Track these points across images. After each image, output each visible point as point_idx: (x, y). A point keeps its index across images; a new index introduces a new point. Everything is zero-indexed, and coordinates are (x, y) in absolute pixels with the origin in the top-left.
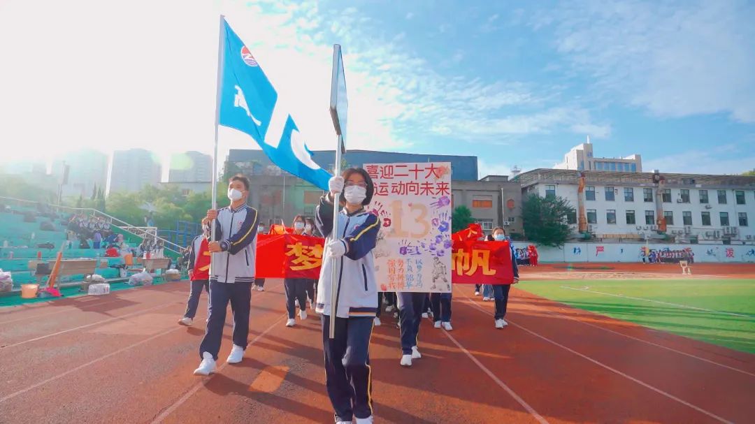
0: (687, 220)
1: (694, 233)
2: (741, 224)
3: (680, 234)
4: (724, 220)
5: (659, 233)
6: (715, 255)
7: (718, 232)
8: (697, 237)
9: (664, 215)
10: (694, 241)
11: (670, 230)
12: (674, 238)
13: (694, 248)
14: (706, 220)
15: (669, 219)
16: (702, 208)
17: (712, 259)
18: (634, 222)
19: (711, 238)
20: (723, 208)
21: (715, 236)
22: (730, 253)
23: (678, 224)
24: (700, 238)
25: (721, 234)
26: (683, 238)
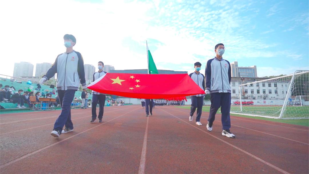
0: (252, 92)
1: (254, 96)
2: (269, 93)
3: (250, 96)
4: (264, 92)
5: (243, 96)
6: (260, 103)
7: (262, 96)
8: (255, 97)
9: (245, 90)
10: (254, 99)
11: (246, 95)
12: (248, 98)
13: (254, 101)
14: (258, 92)
15: (246, 92)
16: (257, 88)
17: (259, 104)
18: (235, 93)
19: (260, 98)
20: (264, 88)
21: (261, 97)
22: (265, 102)
23: (249, 93)
24: (256, 97)
25: (263, 96)
26: (251, 97)
